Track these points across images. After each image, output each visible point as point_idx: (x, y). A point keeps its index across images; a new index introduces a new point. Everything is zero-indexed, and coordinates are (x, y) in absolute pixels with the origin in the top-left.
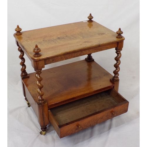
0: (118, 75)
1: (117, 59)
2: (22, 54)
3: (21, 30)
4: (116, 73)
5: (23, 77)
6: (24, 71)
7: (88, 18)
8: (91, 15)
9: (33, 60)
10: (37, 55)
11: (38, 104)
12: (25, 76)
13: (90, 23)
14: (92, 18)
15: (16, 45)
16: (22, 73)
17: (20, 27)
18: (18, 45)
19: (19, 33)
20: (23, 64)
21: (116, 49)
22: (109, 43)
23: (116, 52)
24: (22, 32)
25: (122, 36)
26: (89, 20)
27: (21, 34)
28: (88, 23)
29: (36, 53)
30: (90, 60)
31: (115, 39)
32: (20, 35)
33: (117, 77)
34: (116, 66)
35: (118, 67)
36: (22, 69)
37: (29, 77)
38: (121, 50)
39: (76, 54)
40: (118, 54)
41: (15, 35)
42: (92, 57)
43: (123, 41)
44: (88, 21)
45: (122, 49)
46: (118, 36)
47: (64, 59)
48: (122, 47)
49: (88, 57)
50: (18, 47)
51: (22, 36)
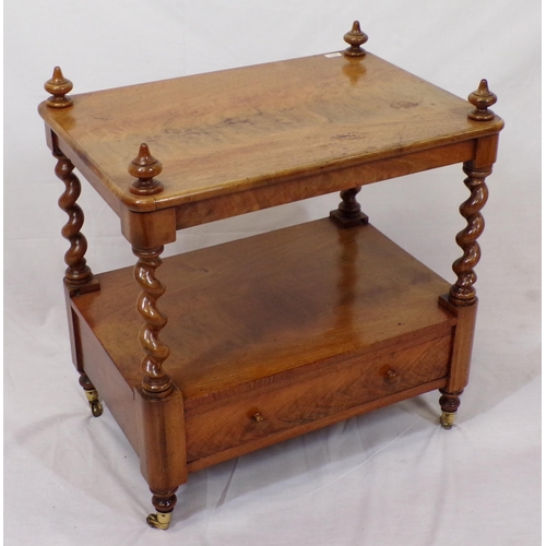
0: (474, 280)
1: (470, 211)
2: (71, 192)
3: (69, 89)
4: (463, 269)
5: (75, 287)
6: (76, 262)
7: (347, 40)
8: (357, 26)
9: (126, 211)
10: (146, 186)
11: (145, 397)
12: (81, 282)
13: (355, 61)
14: (365, 40)
15: (50, 152)
16: (70, 272)
17: (65, 75)
18: (57, 152)
19: (59, 99)
20: (74, 233)
21: (466, 170)
22: (442, 141)
23: (467, 182)
24: (75, 96)
25: (491, 113)
26: (350, 50)
27: (70, 105)
28: (346, 61)
29: (142, 180)
30: (349, 219)
31: (462, 126)
32: (64, 110)
33: (470, 289)
34: (467, 241)
35: (475, 243)
36: (69, 255)
37: (97, 289)
38: (488, 171)
39: (303, 186)
40: (473, 189)
41: (45, 108)
42: (358, 206)
43: (497, 135)
44: (347, 55)
45: (491, 166)
46: (476, 113)
47: (256, 206)
48: (494, 161)
49: (340, 205)
50: (55, 161)
51: (74, 113)
